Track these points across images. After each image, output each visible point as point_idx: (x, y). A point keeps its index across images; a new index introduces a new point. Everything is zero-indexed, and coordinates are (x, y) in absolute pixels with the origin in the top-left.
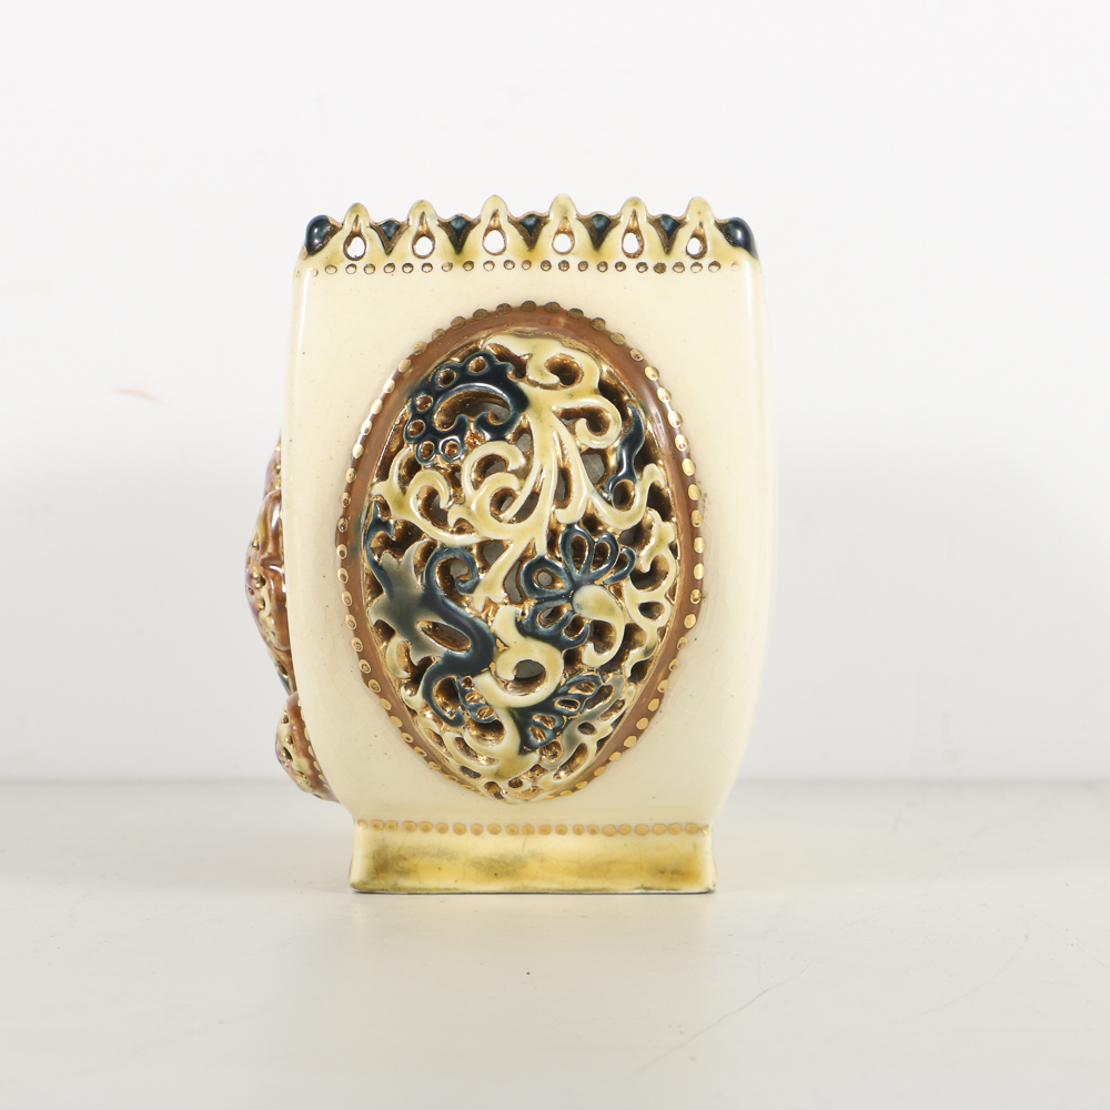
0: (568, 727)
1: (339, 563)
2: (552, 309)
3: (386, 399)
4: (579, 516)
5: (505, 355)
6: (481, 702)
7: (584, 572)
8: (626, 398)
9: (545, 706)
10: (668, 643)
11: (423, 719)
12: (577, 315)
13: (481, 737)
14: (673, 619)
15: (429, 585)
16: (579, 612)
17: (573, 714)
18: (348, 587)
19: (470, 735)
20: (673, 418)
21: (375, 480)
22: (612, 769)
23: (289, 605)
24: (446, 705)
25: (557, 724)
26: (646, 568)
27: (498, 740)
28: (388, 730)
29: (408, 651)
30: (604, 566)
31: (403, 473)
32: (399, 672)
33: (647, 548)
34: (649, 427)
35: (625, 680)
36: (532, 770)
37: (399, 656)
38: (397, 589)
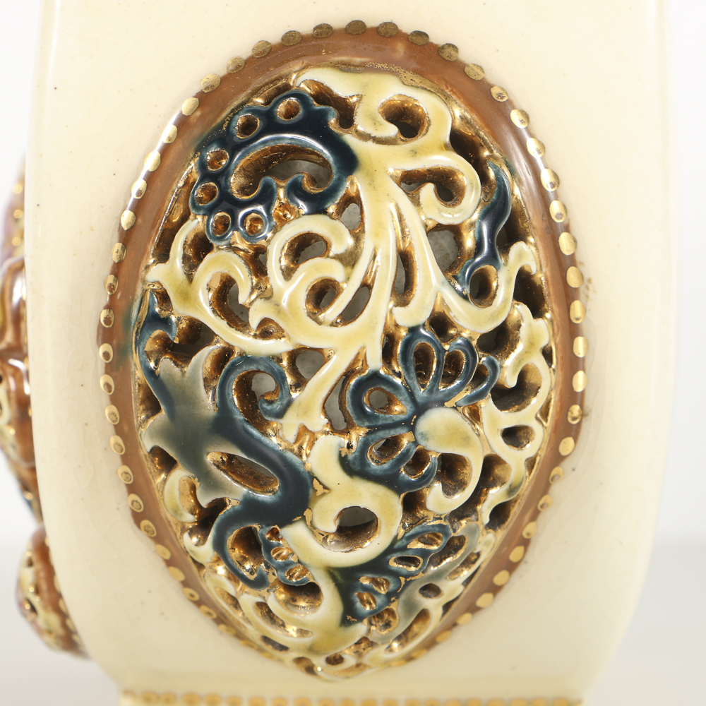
0: (407, 591)
1: (101, 368)
2: (387, 33)
3: (165, 151)
4: (424, 317)
5: (324, 96)
6: (292, 559)
7: (431, 391)
8: (486, 153)
9: (376, 566)
10: (538, 478)
11: (213, 576)
12: (420, 41)
13: (290, 603)
14: (545, 446)
15: (223, 405)
16: (423, 444)
17: (412, 574)
18: (114, 400)
19: (275, 600)
20: (546, 179)
21: (151, 261)
22: (459, 635)
23: (35, 412)
24: (245, 559)
25: (392, 587)
26: (511, 382)
27: (314, 607)
28: (166, 585)
29: (193, 488)
30: (457, 382)
31: (190, 253)
32: (181, 515)
33: (513, 356)
34: (517, 191)
35: (482, 527)
36: (358, 643)
37: (181, 494)
38: (180, 408)
